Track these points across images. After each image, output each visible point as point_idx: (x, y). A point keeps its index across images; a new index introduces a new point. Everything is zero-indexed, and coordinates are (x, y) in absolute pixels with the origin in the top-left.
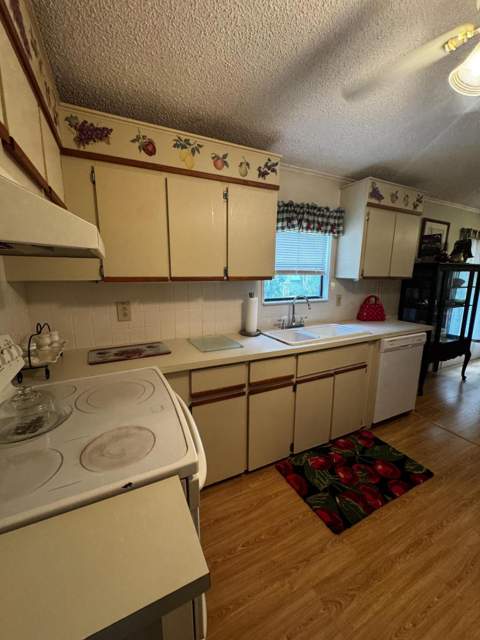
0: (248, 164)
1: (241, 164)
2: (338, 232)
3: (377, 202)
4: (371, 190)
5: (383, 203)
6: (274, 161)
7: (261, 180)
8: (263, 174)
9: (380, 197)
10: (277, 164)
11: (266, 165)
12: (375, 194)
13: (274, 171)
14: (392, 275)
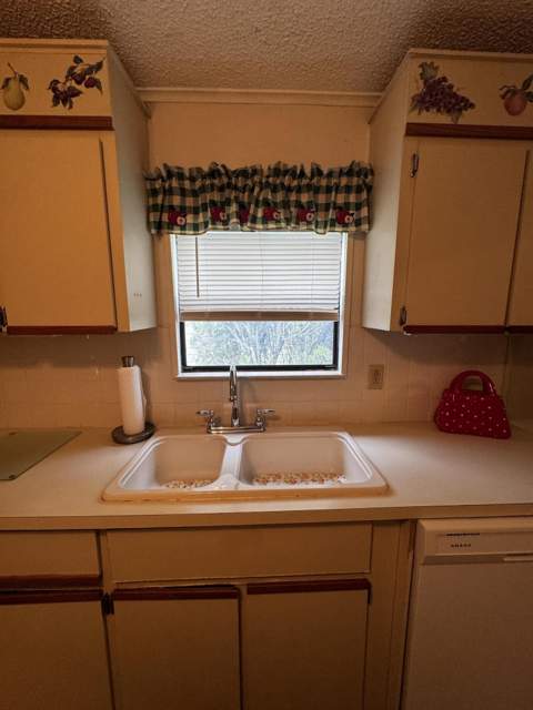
0: (23, 80)
1: (7, 80)
2: (358, 223)
3: (444, 119)
4: (420, 87)
5: (467, 118)
6: (90, 59)
7: (61, 110)
8: (63, 97)
9: (458, 104)
10: (99, 66)
11: (71, 74)
12: (436, 94)
13: (93, 83)
14: (513, 322)
